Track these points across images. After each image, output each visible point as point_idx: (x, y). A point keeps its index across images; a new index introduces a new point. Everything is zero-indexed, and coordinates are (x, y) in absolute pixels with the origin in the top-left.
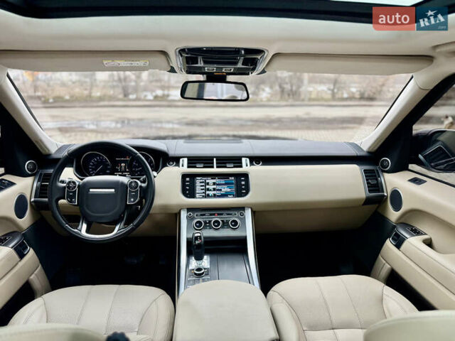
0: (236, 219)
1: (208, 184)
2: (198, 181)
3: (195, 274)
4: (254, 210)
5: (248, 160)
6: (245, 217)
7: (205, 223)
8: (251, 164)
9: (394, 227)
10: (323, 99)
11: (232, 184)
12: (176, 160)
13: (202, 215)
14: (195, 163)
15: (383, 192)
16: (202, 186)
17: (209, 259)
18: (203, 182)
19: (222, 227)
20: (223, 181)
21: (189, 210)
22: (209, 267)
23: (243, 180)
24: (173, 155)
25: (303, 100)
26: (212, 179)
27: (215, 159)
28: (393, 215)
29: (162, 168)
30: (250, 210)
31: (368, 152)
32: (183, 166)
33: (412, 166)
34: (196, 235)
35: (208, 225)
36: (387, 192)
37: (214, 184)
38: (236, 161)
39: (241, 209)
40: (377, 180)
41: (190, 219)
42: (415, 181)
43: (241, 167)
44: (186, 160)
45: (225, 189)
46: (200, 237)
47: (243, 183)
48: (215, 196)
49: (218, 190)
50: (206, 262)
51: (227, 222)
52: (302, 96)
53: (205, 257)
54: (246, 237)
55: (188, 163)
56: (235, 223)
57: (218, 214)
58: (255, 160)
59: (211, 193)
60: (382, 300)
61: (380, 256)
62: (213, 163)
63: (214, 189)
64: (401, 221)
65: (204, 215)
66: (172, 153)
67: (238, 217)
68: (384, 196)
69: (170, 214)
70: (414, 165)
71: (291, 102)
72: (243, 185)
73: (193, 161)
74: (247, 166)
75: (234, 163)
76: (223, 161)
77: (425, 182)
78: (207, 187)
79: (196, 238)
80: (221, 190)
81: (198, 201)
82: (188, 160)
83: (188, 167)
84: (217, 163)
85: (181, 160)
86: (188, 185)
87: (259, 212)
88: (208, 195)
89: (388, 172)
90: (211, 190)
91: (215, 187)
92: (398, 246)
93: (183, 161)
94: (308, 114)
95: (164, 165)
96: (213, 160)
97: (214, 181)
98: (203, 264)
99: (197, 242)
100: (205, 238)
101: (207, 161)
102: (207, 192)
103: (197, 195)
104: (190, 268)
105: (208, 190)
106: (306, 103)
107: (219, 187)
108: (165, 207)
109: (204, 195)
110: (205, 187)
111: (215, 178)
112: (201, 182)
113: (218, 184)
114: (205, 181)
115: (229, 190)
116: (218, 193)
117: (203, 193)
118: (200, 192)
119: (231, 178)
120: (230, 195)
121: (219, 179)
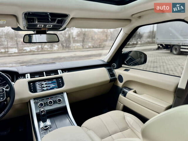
0: (60, 99)
1: (43, 84)
3: (45, 129)
4: (67, 93)
5: (61, 71)
6: (64, 97)
7: (45, 103)
8: (63, 72)
9: (122, 89)
10: (79, 49)
11: (55, 82)
12: (23, 75)
13: (42, 100)
14: (34, 76)
15: (115, 76)
16: (39, 86)
17: (49, 121)
18: (40, 84)
19: (54, 104)
20: (50, 82)
21: (35, 99)
22: (50, 124)
23: (60, 80)
24: (22, 73)
25: (72, 50)
26: (44, 82)
27: (44, 72)
28: (120, 85)
29: (16, 81)
30: (66, 93)
31: (107, 62)
32: (28, 78)
33: (123, 65)
34: (41, 110)
35: (46, 104)
36: (117, 76)
37: (46, 84)
38: (55, 72)
39: (61, 93)
40: (112, 72)
41: (36, 103)
42: (126, 70)
43: (58, 74)
44: (29, 75)
45: (52, 86)
46: (44, 110)
47: (60, 81)
48: (47, 90)
49: (49, 87)
50: (48, 122)
51: (56, 101)
52: (72, 48)
53: (48, 120)
54: (66, 106)
55: (30, 76)
56: (60, 100)
57: (51, 98)
58: (64, 70)
59: (45, 89)
60: (124, 118)
61: (118, 101)
62: (44, 74)
63: (46, 87)
64: (124, 86)
65: (43, 100)
66: (20, 72)
67: (61, 98)
68: (116, 78)
69: (24, 103)
70: (124, 65)
71: (67, 50)
72: (61, 82)
73: (33, 75)
74: (61, 73)
75: (54, 73)
76: (49, 73)
77: (129, 70)
78: (43, 86)
79: (42, 112)
80: (50, 86)
81: (39, 93)
82: (30, 74)
83: (31, 78)
84: (46, 74)
85: (26, 75)
86: (32, 87)
87: (69, 93)
89: (115, 69)
90: (45, 87)
91: (46, 85)
92: (125, 96)
93: (27, 75)
94: (75, 55)
95: (17, 79)
96: (44, 73)
97: (46, 83)
98: (47, 124)
99: (42, 114)
100: (46, 111)
101: (40, 74)
102: (43, 89)
103: (38, 91)
104: (41, 127)
105: (43, 87)
106: (73, 50)
108: (21, 100)
109: (41, 90)
110: (42, 86)
111: (46, 81)
112: (39, 84)
113: (48, 84)
114: (41, 83)
115: (54, 86)
116: (49, 88)
117: (41, 89)
118: (39, 89)
119: (54, 80)
120: (55, 88)
121: (48, 81)
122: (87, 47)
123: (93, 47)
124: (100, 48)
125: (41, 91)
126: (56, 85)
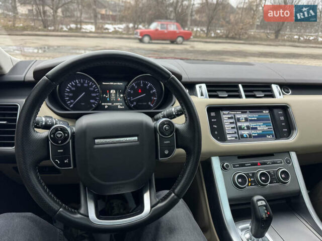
0: (285, 169)
1: (239, 120)
2: (225, 116)
4: (298, 153)
5: (279, 87)
6: (293, 166)
7: (249, 176)
13: (240, 165)
14: (217, 91)
16: (231, 123)
18: (231, 118)
19: (271, 182)
20: (255, 116)
21: (222, 156)
23: (281, 115)
24: (187, 80)
26: (242, 112)
27: (240, 86)
32: (202, 95)
35: (252, 180)
37: (246, 120)
38: (265, 88)
43: (274, 96)
44: (204, 86)
45: (262, 127)
47: (282, 118)
48: (250, 137)
49: (253, 129)
51: (276, 174)
55: (209, 91)
56: (286, 175)
57: (262, 164)
58: (287, 87)
62: (238, 91)
63: (248, 128)
65: (243, 165)
66: (184, 76)
72: (283, 121)
73: (213, 88)
74: (280, 94)
75: (264, 91)
76: (252, 88)
78: (239, 124)
80: (256, 128)
81: (231, 145)
82: (207, 86)
83: (210, 96)
84: (245, 91)
85: (197, 86)
86: (215, 123)
88: (242, 136)
90: (243, 129)
91: (247, 124)
93: (200, 87)
96: (238, 87)
97: (245, 116)
101: (230, 88)
102: (240, 132)
103: (228, 136)
105: (241, 128)
107: (252, 125)
109: (237, 135)
110: (236, 125)
111: (246, 112)
112: (229, 118)
113: (251, 120)
114: (234, 115)
115: (266, 128)
116: (254, 133)
117: (235, 133)
118: (231, 132)
119: (264, 112)
120: (269, 135)
121: (250, 112)
122: (213, 35)
123: (227, 37)
124: (240, 39)
125: (236, 138)
126: (271, 126)
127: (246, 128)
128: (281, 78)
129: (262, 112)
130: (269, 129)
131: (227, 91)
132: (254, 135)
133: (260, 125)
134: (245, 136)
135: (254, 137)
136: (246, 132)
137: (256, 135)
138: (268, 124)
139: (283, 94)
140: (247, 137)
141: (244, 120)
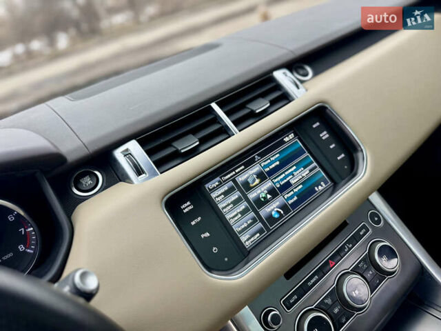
1: (247, 186)
2: (218, 193)
11: (301, 151)
12: (98, 162)
13: (299, 293)
14: (168, 144)
16: (236, 203)
18: (230, 190)
20: (274, 159)
23: (319, 130)
24: (83, 152)
27: (214, 105)
32: (139, 171)
37: (262, 177)
38: (264, 87)
43: (290, 97)
44: (134, 146)
45: (298, 175)
47: (325, 135)
55: (150, 153)
58: (299, 64)
59: (273, 208)
62: (217, 119)
63: (273, 192)
65: (305, 287)
66: (71, 147)
72: (329, 141)
74: (297, 86)
78: (252, 196)
82: (142, 143)
84: (228, 114)
85: (118, 154)
88: (270, 219)
91: (268, 184)
93: (127, 154)
95: (71, 204)
97: (256, 169)
101: (196, 122)
102: (263, 213)
103: (243, 239)
105: (260, 203)
107: (279, 180)
109: (259, 225)
110: (247, 200)
111: (253, 161)
112: (226, 193)
113: (271, 172)
114: (234, 181)
115: (306, 173)
116: (289, 197)
117: (254, 221)
118: (246, 225)
119: (286, 139)
120: (318, 184)
121: (262, 155)
125: (261, 231)
126: (312, 163)
127: (269, 196)
128: (284, 51)
129: (283, 142)
130: (311, 171)
131: (194, 132)
132: (290, 202)
133: (292, 174)
134: (277, 216)
135: (294, 205)
136: (275, 206)
137: (295, 198)
138: (306, 163)
139: (302, 82)
140: (281, 216)
141: (257, 181)
